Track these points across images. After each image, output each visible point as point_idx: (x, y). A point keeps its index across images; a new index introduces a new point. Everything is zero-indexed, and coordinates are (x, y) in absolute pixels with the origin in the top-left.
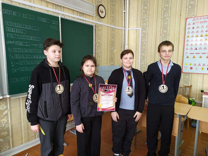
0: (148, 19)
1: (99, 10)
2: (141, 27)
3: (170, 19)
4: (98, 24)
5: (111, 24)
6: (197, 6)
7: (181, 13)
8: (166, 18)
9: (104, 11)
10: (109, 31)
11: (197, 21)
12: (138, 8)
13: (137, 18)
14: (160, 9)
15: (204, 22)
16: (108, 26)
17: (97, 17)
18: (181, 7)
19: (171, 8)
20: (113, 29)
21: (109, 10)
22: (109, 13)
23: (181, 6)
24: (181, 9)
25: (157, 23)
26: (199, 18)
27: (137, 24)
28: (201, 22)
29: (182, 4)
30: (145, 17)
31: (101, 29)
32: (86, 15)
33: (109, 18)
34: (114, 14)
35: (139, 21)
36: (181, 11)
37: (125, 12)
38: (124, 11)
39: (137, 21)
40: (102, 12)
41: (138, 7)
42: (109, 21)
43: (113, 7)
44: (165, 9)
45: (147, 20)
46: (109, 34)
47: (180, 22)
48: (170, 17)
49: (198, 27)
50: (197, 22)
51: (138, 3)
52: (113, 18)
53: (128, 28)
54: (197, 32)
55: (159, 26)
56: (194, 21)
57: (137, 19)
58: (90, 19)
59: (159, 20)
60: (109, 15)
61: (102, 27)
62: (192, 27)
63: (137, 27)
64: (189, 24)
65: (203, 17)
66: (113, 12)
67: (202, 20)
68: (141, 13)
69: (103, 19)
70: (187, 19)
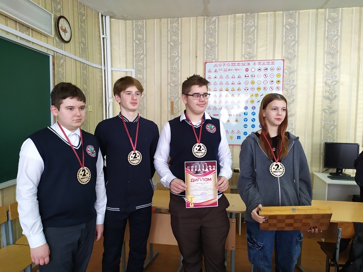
0: (146, 55)
1: (60, 25)
2: (133, 68)
3: (181, 60)
4: (57, 52)
5: (81, 56)
6: (218, 46)
7: (196, 53)
8: (175, 58)
9: (68, 30)
10: (78, 70)
11: (220, 68)
12: (126, 35)
13: (126, 51)
14: (164, 43)
15: (229, 70)
16: (76, 60)
17: (56, 40)
18: (196, 45)
19: (181, 44)
20: (85, 67)
21: (77, 29)
22: (77, 34)
23: (196, 42)
24: (196, 47)
25: (161, 64)
26: (222, 63)
27: (126, 62)
28: (225, 70)
29: (197, 39)
30: (139, 52)
31: (63, 63)
32: (34, 32)
33: (77, 44)
34: (84, 38)
35: (130, 57)
36: (196, 51)
37: (103, 38)
38: (104, 36)
39: (126, 56)
40: (65, 31)
41: (126, 32)
42: (78, 50)
43: (82, 24)
44: (172, 43)
45: (143, 58)
46: (79, 75)
47: (196, 67)
48: (181, 57)
49: (221, 77)
50: (220, 70)
51: (126, 27)
52: (84, 45)
53: (112, 67)
54: (221, 83)
55: (164, 69)
56: (216, 68)
57: (126, 54)
58: (41, 41)
59: (164, 60)
60: (77, 39)
61: (65, 60)
62: (214, 76)
63: (126, 68)
64: (210, 71)
65: (226, 63)
66: (83, 34)
67: (226, 67)
68: (132, 44)
69: (66, 44)
70: (206, 63)
